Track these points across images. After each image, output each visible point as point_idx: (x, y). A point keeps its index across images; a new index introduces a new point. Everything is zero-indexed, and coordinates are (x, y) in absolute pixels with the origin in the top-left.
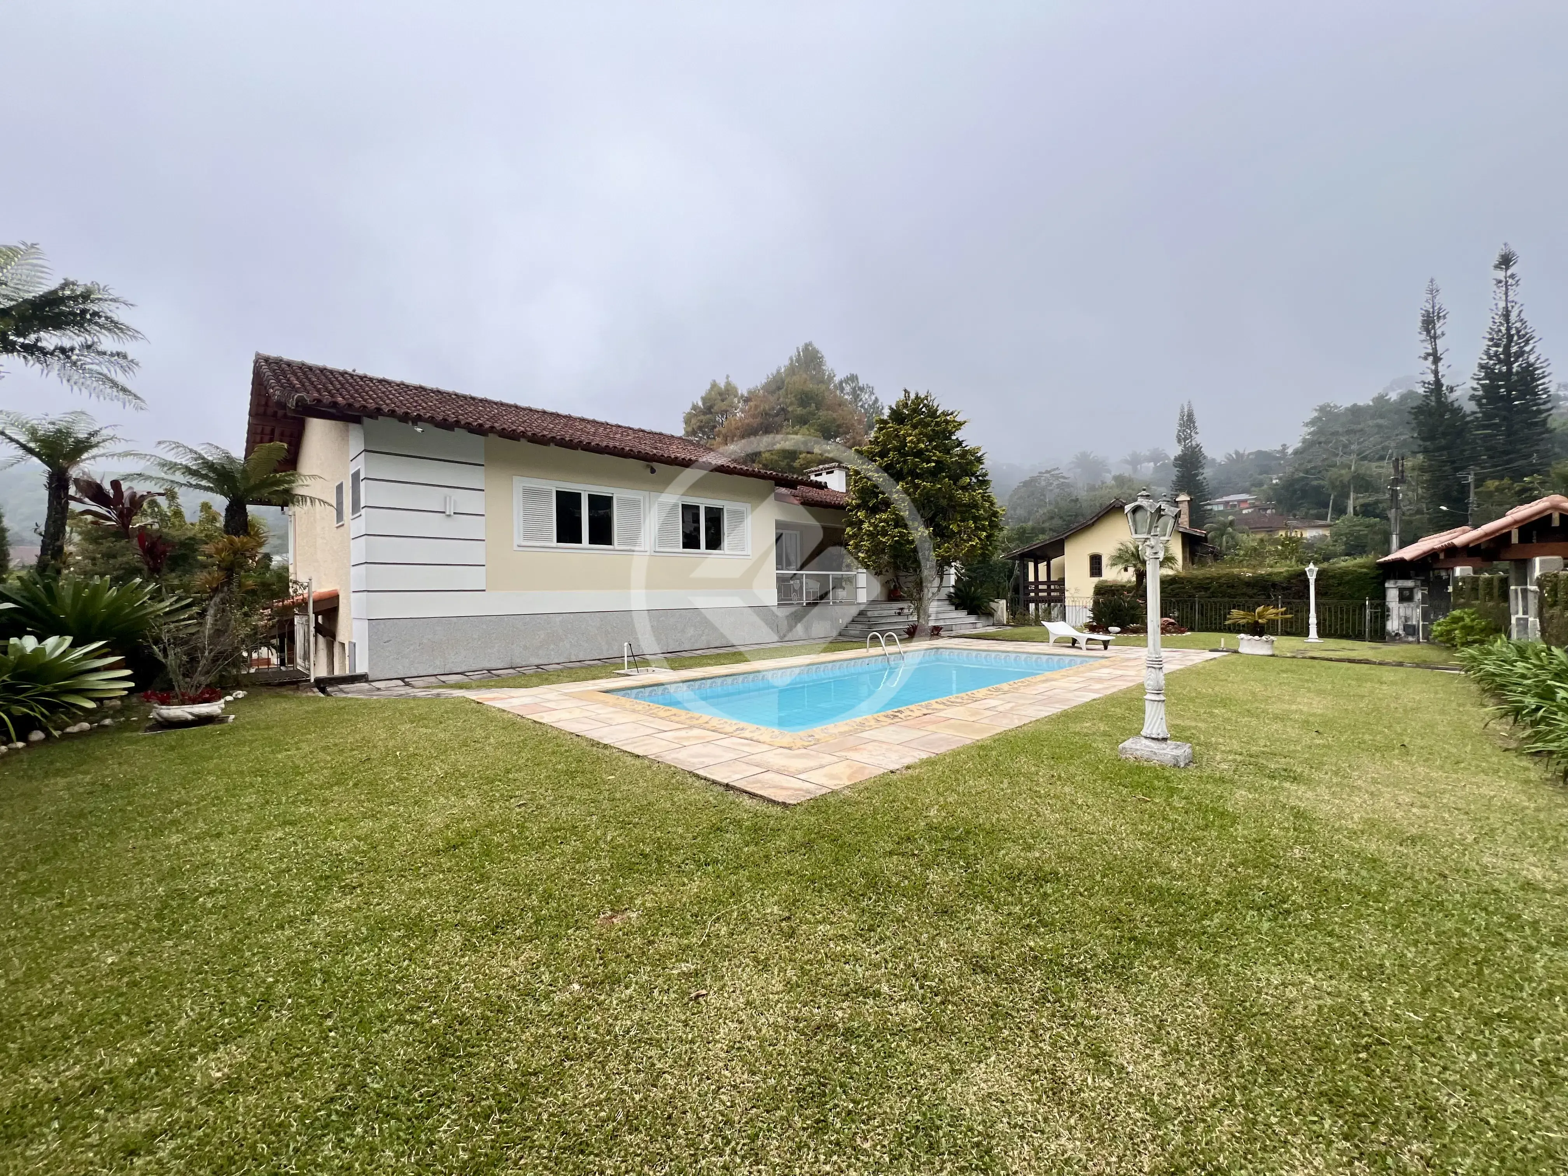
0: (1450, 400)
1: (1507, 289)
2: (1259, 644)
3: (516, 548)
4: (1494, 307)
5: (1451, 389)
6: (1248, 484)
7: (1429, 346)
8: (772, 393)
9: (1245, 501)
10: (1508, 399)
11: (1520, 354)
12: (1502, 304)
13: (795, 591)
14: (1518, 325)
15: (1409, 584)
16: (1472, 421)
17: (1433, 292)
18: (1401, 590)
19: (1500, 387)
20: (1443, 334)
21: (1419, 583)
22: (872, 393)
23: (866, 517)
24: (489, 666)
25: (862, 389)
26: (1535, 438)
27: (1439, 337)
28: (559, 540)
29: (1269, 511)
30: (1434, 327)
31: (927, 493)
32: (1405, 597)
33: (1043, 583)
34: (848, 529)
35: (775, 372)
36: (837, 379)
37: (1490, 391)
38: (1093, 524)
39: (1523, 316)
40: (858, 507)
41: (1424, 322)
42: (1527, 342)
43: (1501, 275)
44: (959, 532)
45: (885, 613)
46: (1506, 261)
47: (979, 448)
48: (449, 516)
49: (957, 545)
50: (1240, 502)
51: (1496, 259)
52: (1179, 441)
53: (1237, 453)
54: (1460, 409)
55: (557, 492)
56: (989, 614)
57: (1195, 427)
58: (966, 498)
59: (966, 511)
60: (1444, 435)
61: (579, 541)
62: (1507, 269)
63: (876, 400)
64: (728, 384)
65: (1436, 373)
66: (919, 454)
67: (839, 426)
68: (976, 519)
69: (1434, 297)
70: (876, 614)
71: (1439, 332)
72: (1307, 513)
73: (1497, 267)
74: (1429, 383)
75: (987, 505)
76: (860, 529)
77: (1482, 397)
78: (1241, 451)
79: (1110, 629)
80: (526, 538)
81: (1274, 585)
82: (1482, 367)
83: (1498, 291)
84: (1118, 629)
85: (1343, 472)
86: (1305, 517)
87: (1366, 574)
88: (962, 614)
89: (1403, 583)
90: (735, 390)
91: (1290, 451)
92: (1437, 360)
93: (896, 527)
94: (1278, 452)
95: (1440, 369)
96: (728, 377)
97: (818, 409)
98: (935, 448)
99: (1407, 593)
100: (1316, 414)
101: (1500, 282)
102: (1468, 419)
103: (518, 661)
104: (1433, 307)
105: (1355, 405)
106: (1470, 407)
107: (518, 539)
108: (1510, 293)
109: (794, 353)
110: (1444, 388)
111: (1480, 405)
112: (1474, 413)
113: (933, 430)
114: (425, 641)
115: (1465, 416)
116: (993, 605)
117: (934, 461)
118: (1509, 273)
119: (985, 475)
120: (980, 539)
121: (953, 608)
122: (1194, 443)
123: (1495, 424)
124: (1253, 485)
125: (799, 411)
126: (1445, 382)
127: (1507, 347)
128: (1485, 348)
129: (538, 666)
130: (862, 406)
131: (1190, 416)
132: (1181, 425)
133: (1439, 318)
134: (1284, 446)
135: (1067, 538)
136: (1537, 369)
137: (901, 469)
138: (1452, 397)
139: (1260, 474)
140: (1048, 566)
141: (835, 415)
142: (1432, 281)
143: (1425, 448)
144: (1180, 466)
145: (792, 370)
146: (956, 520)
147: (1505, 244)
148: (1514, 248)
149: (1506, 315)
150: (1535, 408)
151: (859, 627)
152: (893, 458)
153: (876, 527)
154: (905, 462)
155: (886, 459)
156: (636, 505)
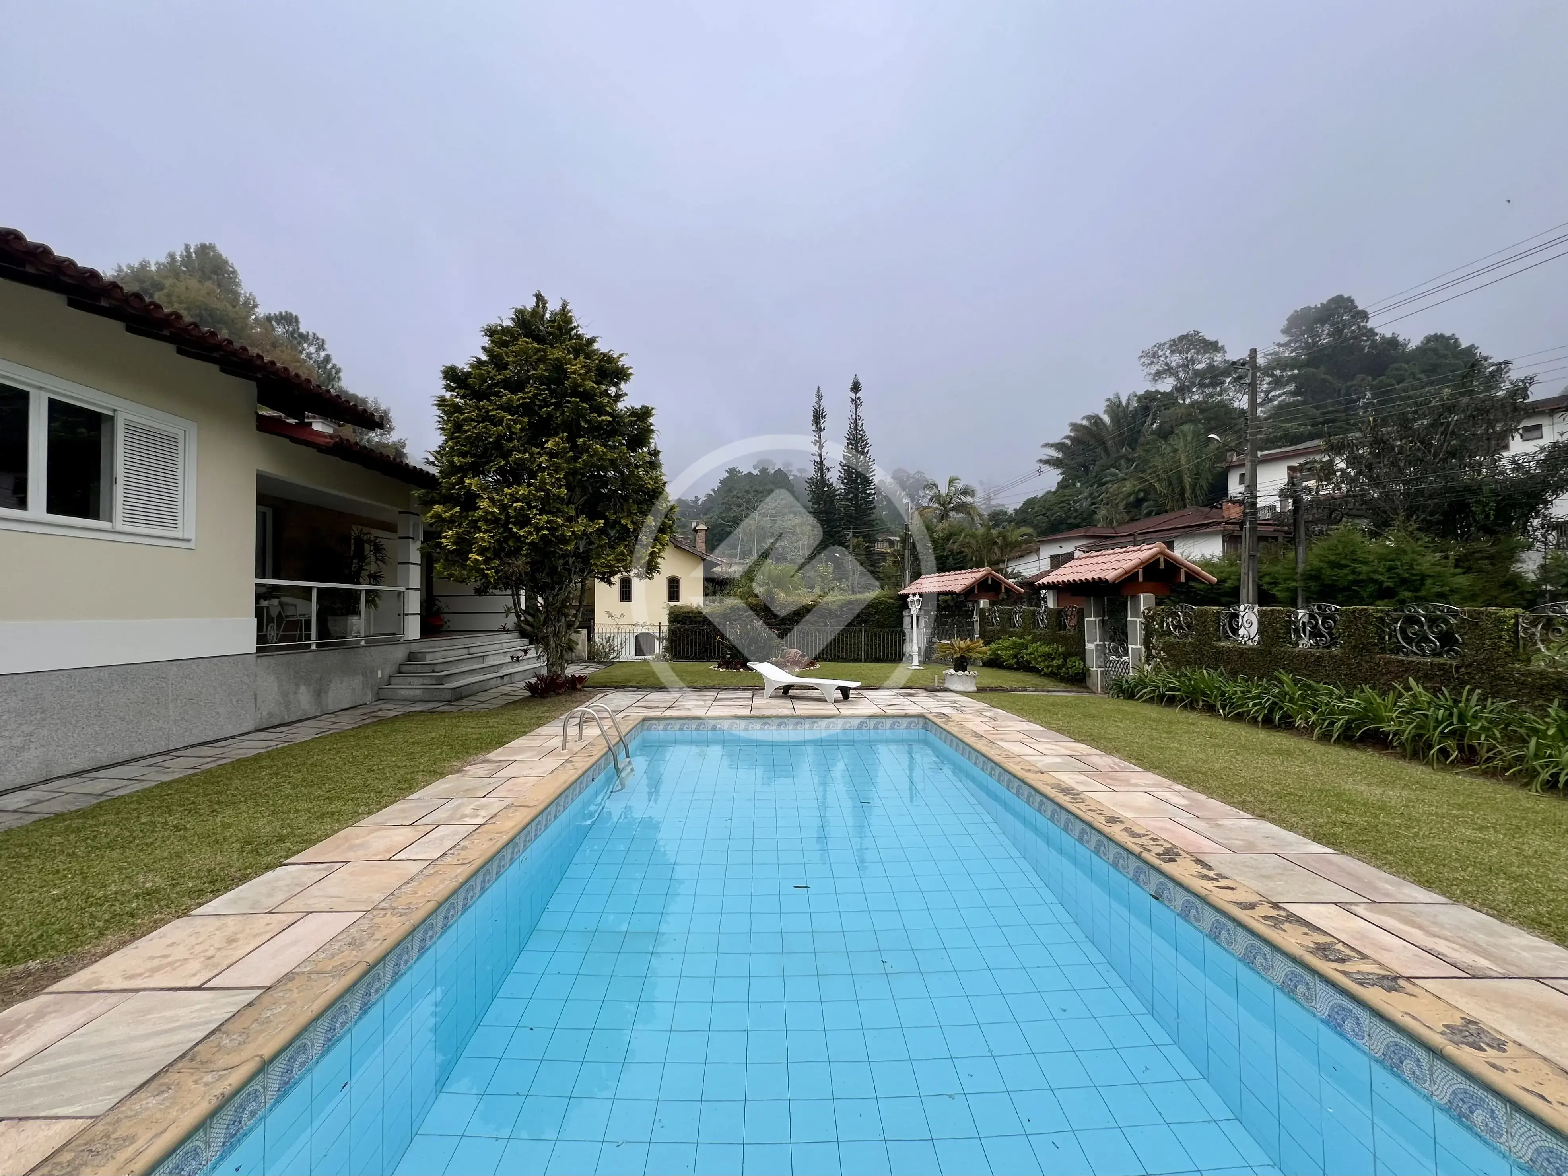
0: (827, 477)
1: (856, 406)
4: (850, 417)
5: (828, 469)
7: (817, 436)
10: (856, 482)
12: (854, 416)
14: (862, 432)
16: (838, 495)
17: (819, 396)
19: (853, 473)
20: (824, 429)
25: (304, 338)
27: (822, 430)
30: (819, 423)
35: (136, 265)
37: (848, 475)
39: (864, 427)
41: (814, 416)
43: (853, 396)
46: (856, 387)
51: (850, 384)
54: (832, 484)
60: (824, 501)
62: (856, 393)
63: (328, 359)
65: (820, 455)
69: (820, 401)
71: (822, 427)
73: (851, 390)
74: (817, 462)
77: (844, 479)
83: (852, 406)
91: (700, 503)
92: (821, 447)
93: (542, 512)
95: (823, 453)
101: (853, 400)
102: (836, 493)
104: (819, 407)
106: (838, 485)
108: (858, 409)
109: (179, 252)
110: (824, 468)
111: (843, 483)
112: (840, 489)
115: (835, 490)
118: (857, 396)
119: (658, 453)
123: (850, 499)
126: (826, 463)
127: (856, 447)
133: (822, 417)
136: (870, 466)
138: (828, 475)
142: (819, 388)
147: (855, 376)
148: (859, 379)
149: (856, 423)
151: (417, 682)
152: (535, 396)
153: (504, 508)
154: (558, 405)
155: (521, 395)
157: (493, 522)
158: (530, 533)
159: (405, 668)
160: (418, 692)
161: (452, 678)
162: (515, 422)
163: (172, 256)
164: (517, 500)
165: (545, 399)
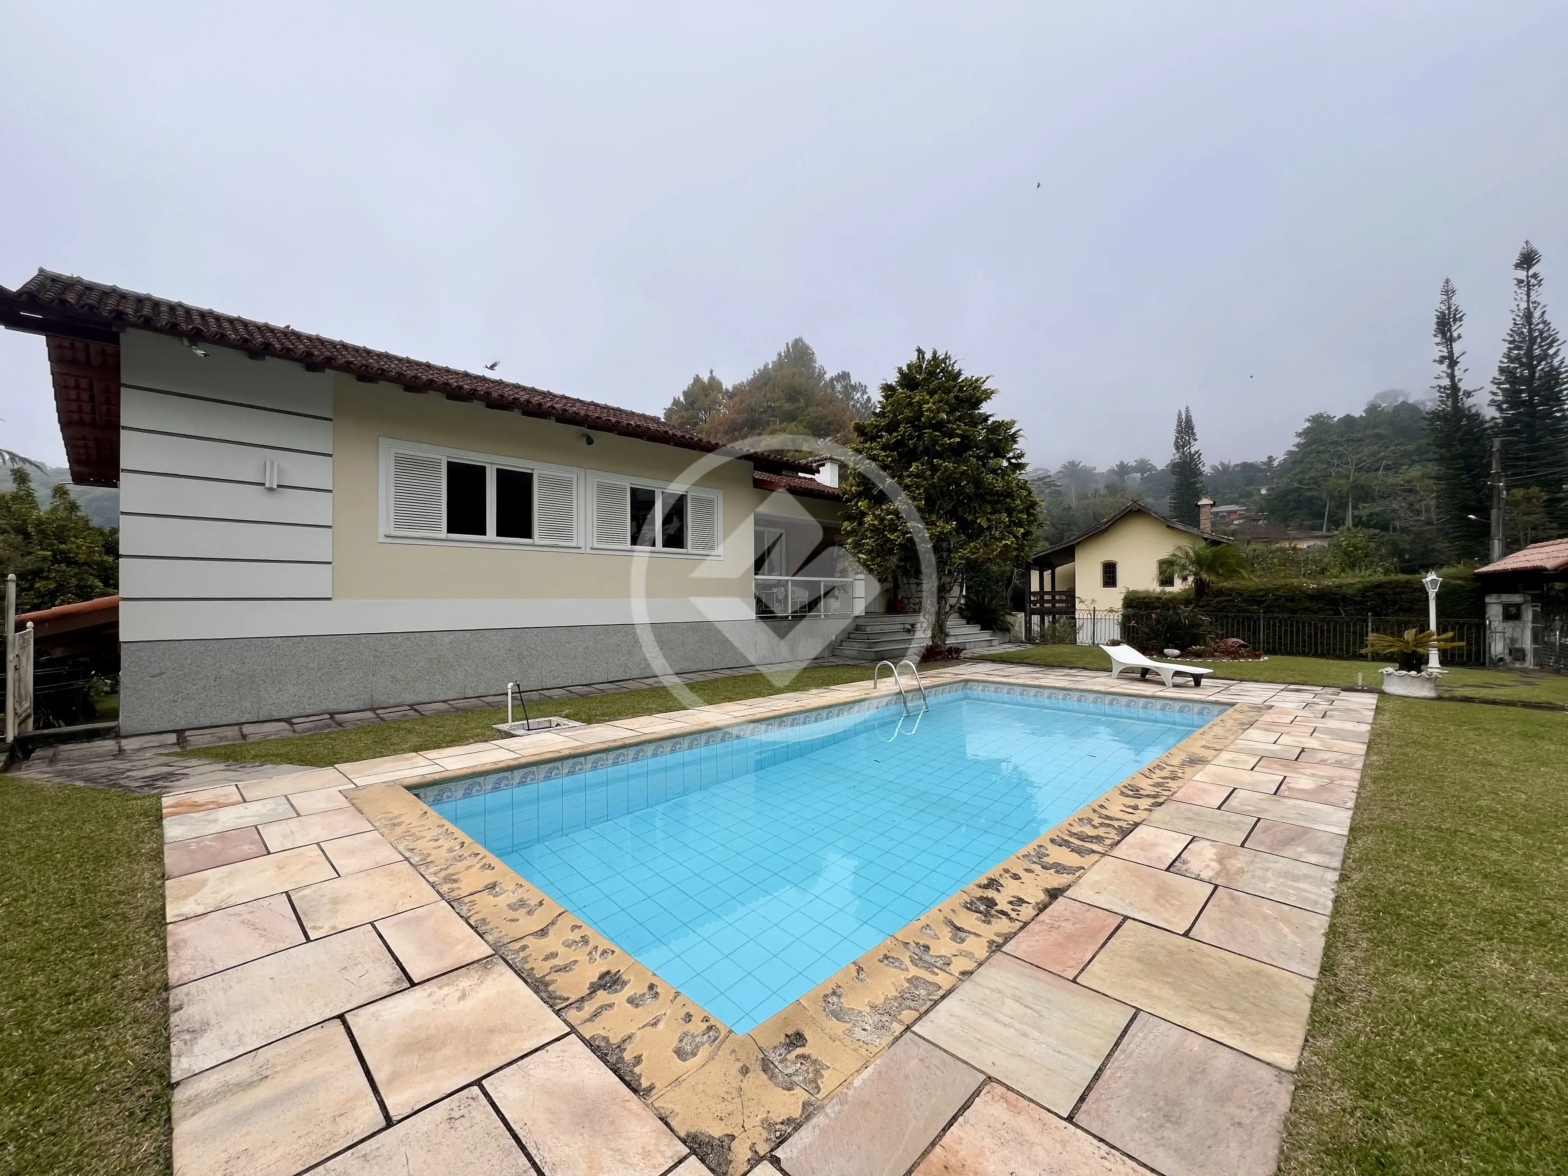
0: (1466, 405)
1: (1529, 289)
2: (1418, 683)
3: (382, 539)
4: (1515, 309)
5: (1468, 394)
6: (1236, 495)
7: (1445, 350)
8: (759, 389)
9: (1235, 512)
10: (1530, 403)
11: (1545, 356)
12: (1524, 305)
13: (778, 601)
14: (1541, 326)
15: (1517, 598)
16: (1491, 428)
17: (1448, 292)
18: (1506, 607)
19: (1522, 391)
20: (1459, 337)
21: (1529, 598)
22: (864, 392)
23: (869, 508)
24: (332, 707)
25: (854, 388)
26: (1559, 445)
27: (1455, 340)
28: (450, 530)
29: (1261, 522)
30: (1450, 330)
31: (948, 477)
32: (1511, 614)
33: (1047, 593)
34: (846, 524)
35: (762, 367)
36: (827, 377)
37: (1512, 397)
38: (1107, 529)
39: (1546, 317)
40: (859, 496)
41: (1438, 323)
42: (1550, 346)
43: (1522, 274)
44: (989, 528)
45: (887, 628)
46: (1528, 260)
47: (1013, 423)
48: (271, 489)
49: (986, 545)
50: (1230, 512)
51: (1515, 258)
52: (1177, 448)
53: (1222, 464)
54: (1477, 415)
55: (449, 464)
56: (1005, 629)
57: (1194, 434)
58: (999, 485)
59: (997, 502)
60: (1462, 442)
61: (483, 532)
62: (1528, 269)
64: (712, 379)
65: (1452, 377)
66: (939, 426)
67: (829, 423)
68: (1010, 512)
69: (1450, 298)
70: (877, 629)
71: (1455, 335)
72: (1301, 525)
73: (1517, 266)
74: (1445, 388)
75: (1025, 493)
76: (861, 524)
77: (1504, 402)
78: (1227, 463)
79: (1166, 651)
80: (398, 526)
81: (1345, 599)
82: (1502, 370)
83: (1519, 291)
84: (1177, 652)
85: (1341, 482)
86: (1300, 527)
87: (1461, 586)
88: (975, 629)
89: (1507, 598)
90: (719, 384)
91: (1276, 463)
92: (1453, 363)
94: (1264, 464)
95: (1457, 373)
96: (711, 372)
97: (807, 405)
98: (959, 419)
99: (1513, 610)
100: (1308, 424)
101: (1522, 281)
102: (1487, 425)
103: (381, 698)
104: (1449, 308)
105: (1348, 416)
106: (1490, 413)
107: (385, 524)
108: (1532, 293)
109: (783, 349)
110: (1461, 393)
111: (1500, 409)
112: (1493, 418)
113: (956, 397)
114: (225, 672)
115: (1483, 422)
116: (1009, 618)
117: (958, 436)
118: (1531, 272)
119: (1021, 456)
120: (1016, 537)
121: (964, 622)
122: (1193, 450)
123: (1516, 430)
124: (1241, 496)
125: (787, 406)
126: (1463, 386)
127: (1530, 350)
128: (1506, 350)
129: (412, 707)
130: (854, 406)
131: (1189, 421)
132: (1179, 432)
133: (1455, 320)
134: (1271, 459)
135: (1078, 544)
136: (1561, 373)
137: (915, 445)
138: (1469, 402)
139: (1247, 485)
140: (1053, 574)
141: (825, 412)
142: (1447, 281)
143: (1442, 455)
144: (1179, 474)
145: (780, 364)
146: (985, 512)
147: (1527, 242)
148: (1536, 245)
149: (1529, 317)
150: (1558, 415)
151: (857, 646)
152: (904, 432)
153: (882, 520)
154: (920, 438)
155: (895, 434)
156: (565, 486)
157: (874, 530)
158: (899, 537)
159: (851, 636)
160: (855, 652)
161: (879, 645)
162: (887, 457)
163: (779, 354)
164: (890, 513)
165: (910, 434)
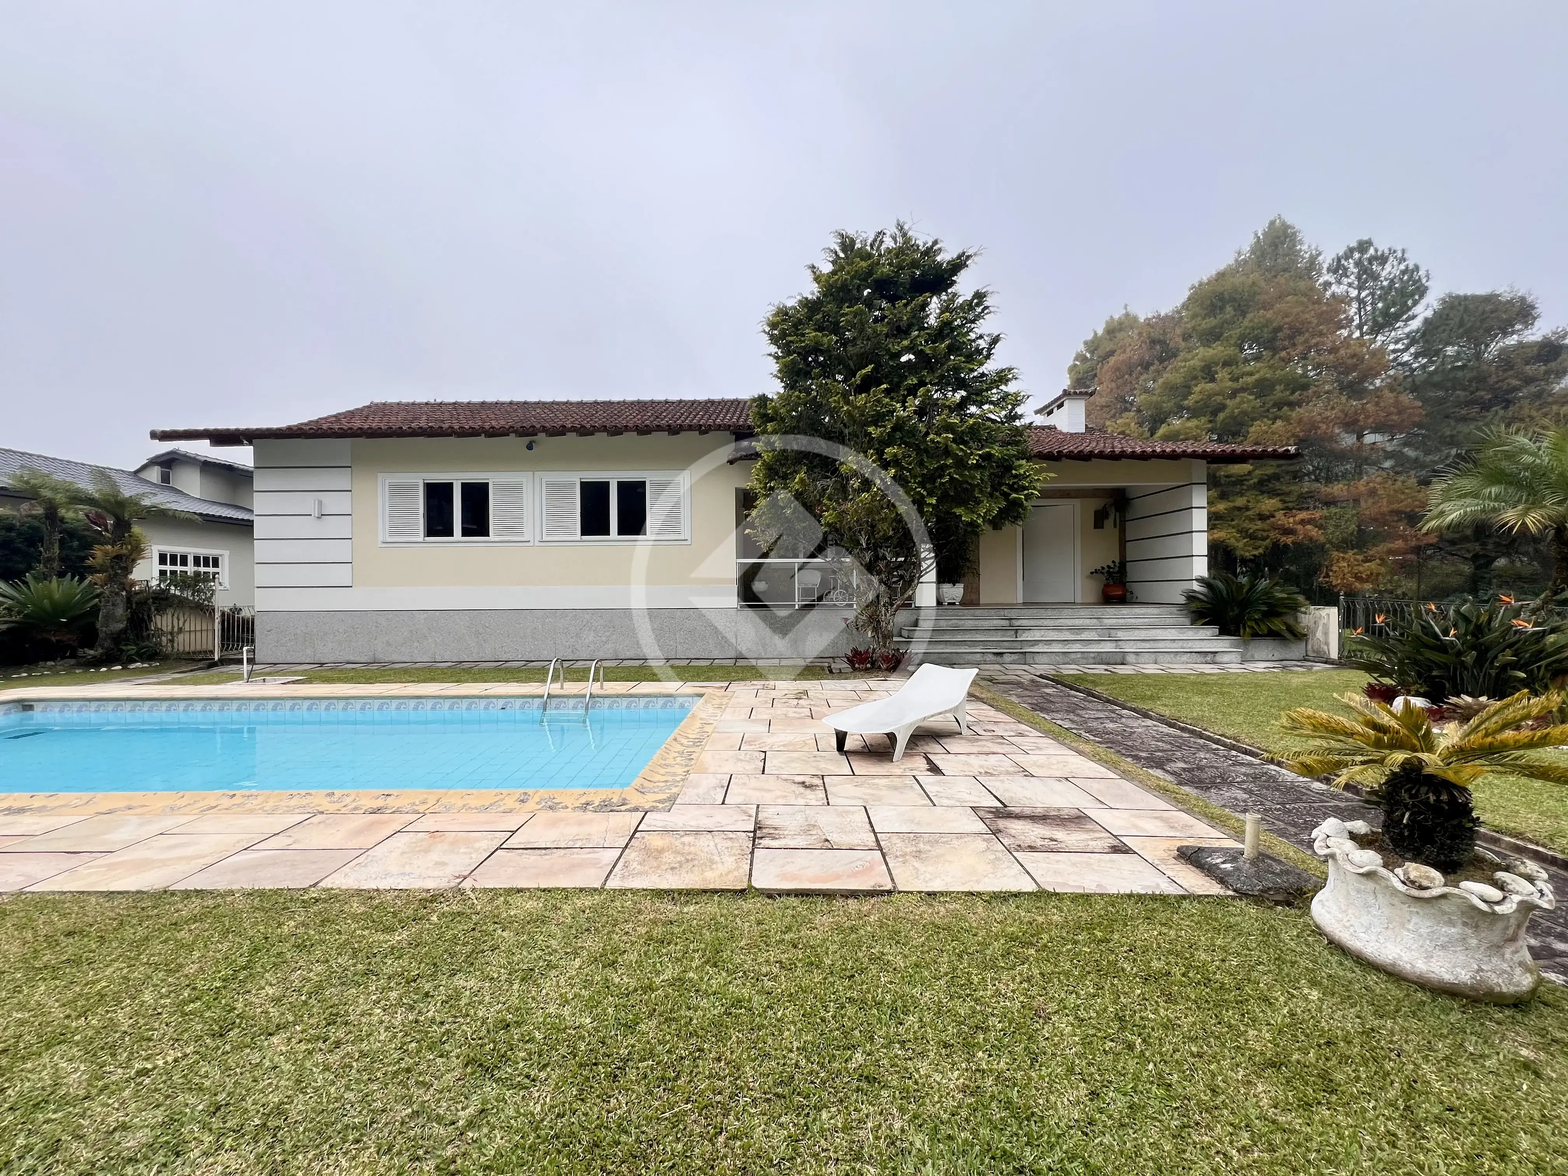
3: (381, 545)
24: (352, 659)
48: (316, 518)
55: (425, 484)
56: (1292, 635)
61: (451, 534)
88: (1198, 632)
107: (382, 533)
114: (298, 632)
121: (1188, 620)
156: (517, 489)
